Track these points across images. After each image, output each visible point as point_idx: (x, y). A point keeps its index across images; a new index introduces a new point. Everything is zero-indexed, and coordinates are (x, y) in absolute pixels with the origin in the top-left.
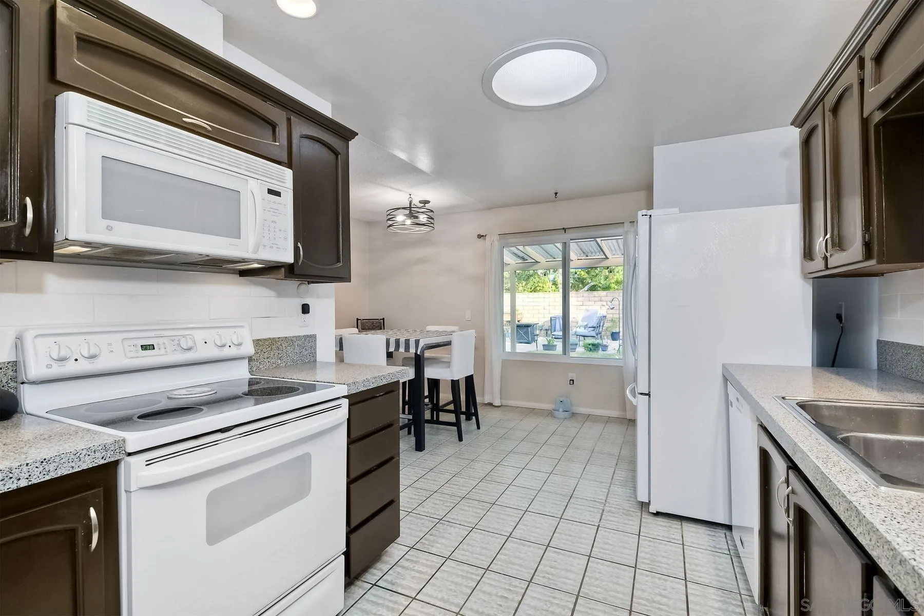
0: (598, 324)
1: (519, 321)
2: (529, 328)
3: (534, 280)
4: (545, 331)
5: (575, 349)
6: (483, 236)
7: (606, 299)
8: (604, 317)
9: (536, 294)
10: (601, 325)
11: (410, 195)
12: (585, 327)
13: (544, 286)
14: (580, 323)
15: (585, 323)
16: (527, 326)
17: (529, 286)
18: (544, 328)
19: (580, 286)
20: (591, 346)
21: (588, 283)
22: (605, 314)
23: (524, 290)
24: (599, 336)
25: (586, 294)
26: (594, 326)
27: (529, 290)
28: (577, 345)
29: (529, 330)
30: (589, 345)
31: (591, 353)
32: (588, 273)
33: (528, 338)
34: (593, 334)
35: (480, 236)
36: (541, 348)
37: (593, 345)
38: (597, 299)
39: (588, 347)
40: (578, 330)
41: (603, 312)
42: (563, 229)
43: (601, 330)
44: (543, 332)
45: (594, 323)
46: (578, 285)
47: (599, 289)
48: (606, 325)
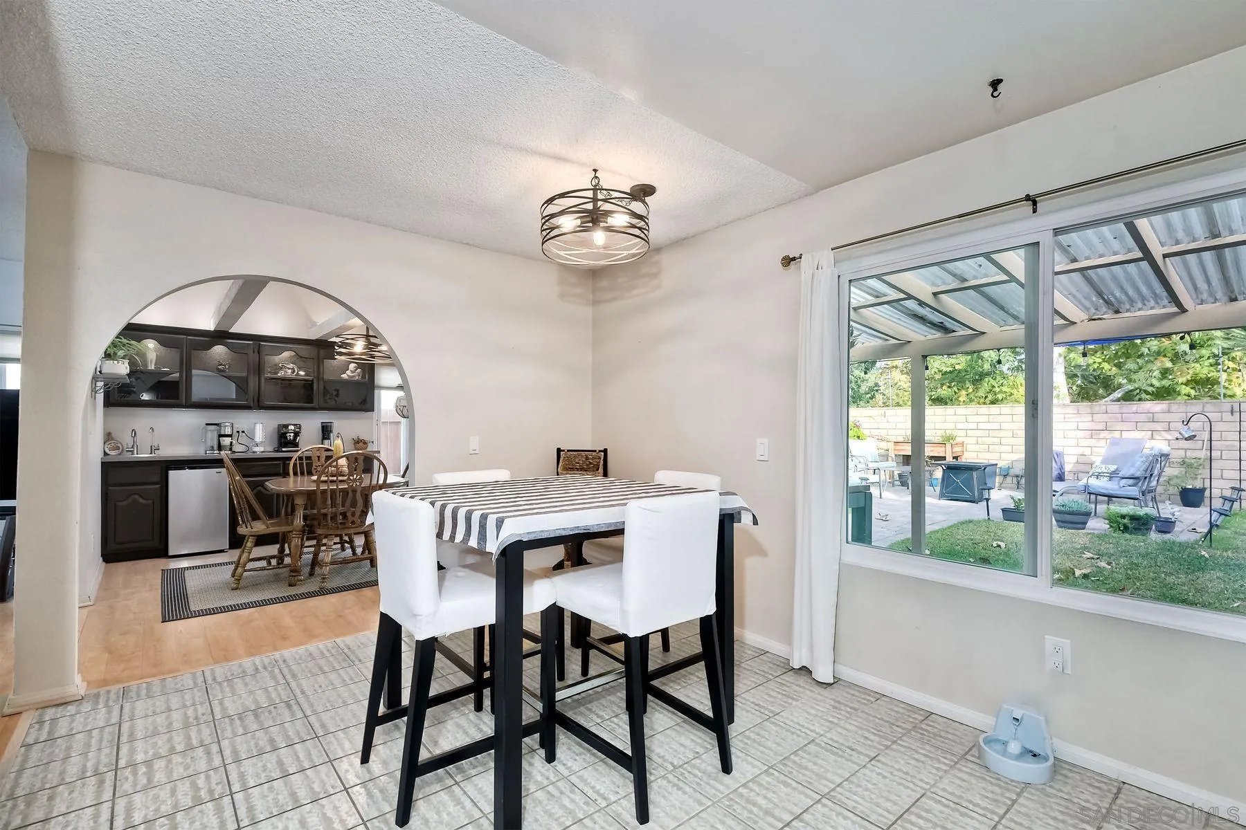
0: (1146, 471)
1: (956, 458)
2: (975, 473)
3: (994, 383)
4: (1015, 479)
5: (1086, 523)
6: (794, 259)
7: (1168, 417)
8: (1162, 455)
9: (995, 409)
10: (1156, 472)
11: (595, 171)
12: (1112, 476)
13: (1014, 391)
14: (1099, 467)
15: (1113, 468)
16: (970, 468)
17: (981, 393)
18: (1012, 472)
19: (1101, 391)
20: (1126, 521)
21: (1120, 386)
22: (1166, 449)
23: (971, 401)
24: (1149, 497)
25: (1115, 407)
26: (1137, 475)
27: (982, 400)
28: (1088, 514)
29: (975, 476)
30: (1123, 517)
31: (1127, 536)
32: (1119, 366)
33: (973, 492)
34: (1134, 491)
35: (788, 261)
36: (997, 514)
37: (1134, 518)
38: (1143, 417)
39: (1117, 522)
40: (1093, 482)
41: (1160, 445)
42: (1028, 198)
43: (1154, 483)
44: (1009, 479)
45: (1136, 468)
46: (1096, 391)
47: (1144, 396)
48: (1169, 471)
